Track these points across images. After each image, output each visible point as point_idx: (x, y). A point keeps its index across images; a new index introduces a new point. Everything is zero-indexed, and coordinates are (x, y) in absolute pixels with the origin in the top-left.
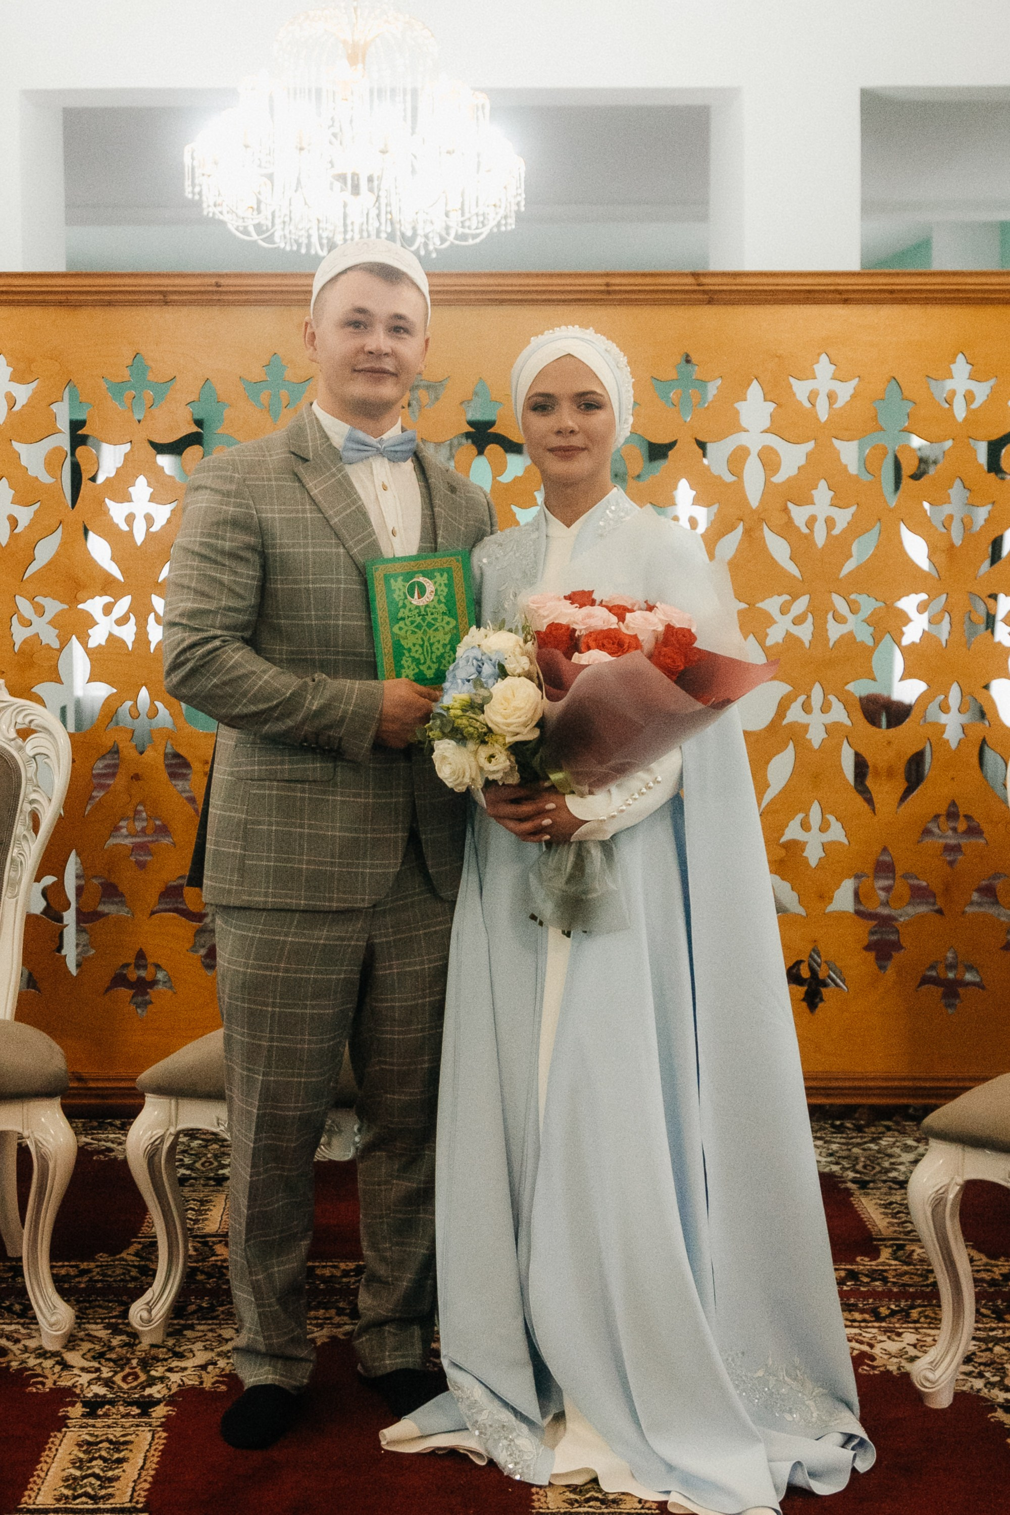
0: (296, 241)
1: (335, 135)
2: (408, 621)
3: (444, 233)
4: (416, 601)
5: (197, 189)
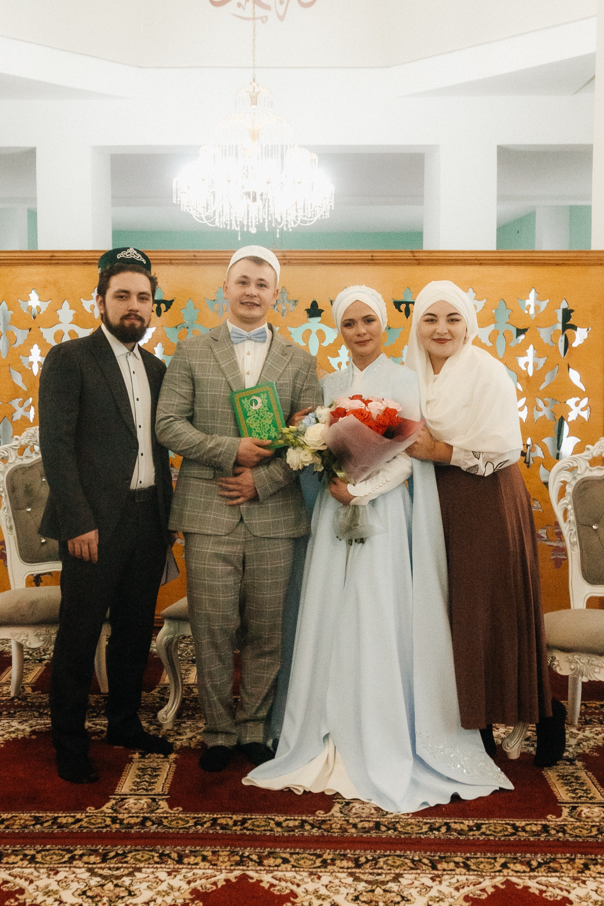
0: (225, 223)
3: (295, 219)
4: (254, 408)
5: (179, 199)
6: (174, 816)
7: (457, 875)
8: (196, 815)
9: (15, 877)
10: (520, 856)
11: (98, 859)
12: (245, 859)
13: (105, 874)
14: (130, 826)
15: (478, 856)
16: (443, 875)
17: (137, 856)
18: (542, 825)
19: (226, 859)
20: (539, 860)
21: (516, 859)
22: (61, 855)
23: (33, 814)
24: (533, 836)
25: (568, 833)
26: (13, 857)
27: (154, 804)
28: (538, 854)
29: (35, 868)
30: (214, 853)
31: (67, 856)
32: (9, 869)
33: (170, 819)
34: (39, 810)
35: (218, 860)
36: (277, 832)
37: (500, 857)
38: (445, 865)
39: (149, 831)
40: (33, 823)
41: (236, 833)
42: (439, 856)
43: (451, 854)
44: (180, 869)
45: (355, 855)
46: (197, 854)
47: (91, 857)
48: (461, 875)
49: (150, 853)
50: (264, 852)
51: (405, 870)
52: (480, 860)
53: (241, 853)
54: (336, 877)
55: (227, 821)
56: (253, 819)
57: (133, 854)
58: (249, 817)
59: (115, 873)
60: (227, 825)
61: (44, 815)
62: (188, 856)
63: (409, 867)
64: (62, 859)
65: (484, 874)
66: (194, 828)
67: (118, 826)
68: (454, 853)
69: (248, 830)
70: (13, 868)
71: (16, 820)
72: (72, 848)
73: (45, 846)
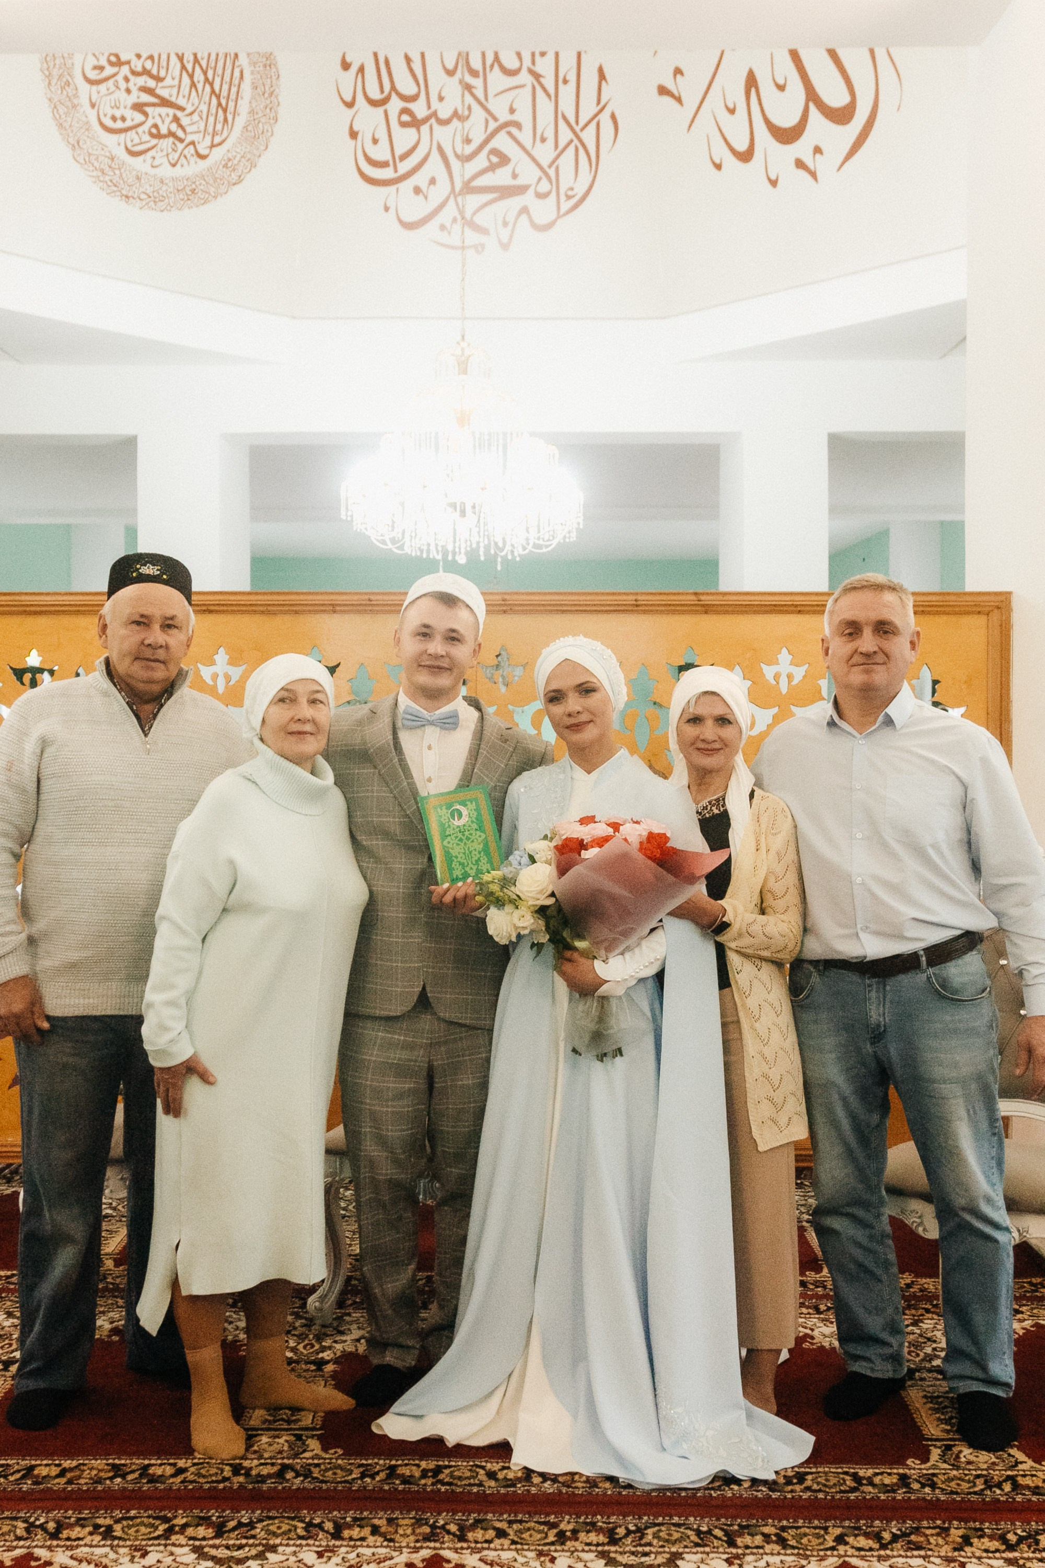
1: (448, 476)
3: (524, 544)
5: (349, 513)
6: (329, 1463)
7: (767, 1554)
8: (364, 1462)
9: (80, 1561)
10: (864, 1525)
11: (210, 1532)
12: (438, 1531)
13: (219, 1556)
14: (262, 1479)
15: (800, 1524)
16: (744, 1555)
17: (271, 1528)
18: (898, 1474)
19: (409, 1531)
20: (894, 1530)
21: (859, 1528)
22: (152, 1526)
23: (111, 1461)
24: (884, 1493)
25: (939, 1488)
26: (78, 1529)
27: (299, 1443)
28: (892, 1521)
29: (112, 1547)
30: (390, 1521)
31: (162, 1528)
32: (71, 1548)
33: (322, 1467)
34: (120, 1454)
35: (396, 1532)
36: (489, 1487)
37: (834, 1526)
38: (748, 1540)
39: (290, 1487)
40: (111, 1474)
41: (424, 1490)
42: (739, 1525)
43: (758, 1521)
44: (337, 1547)
45: (609, 1523)
46: (364, 1522)
47: (199, 1528)
48: (772, 1554)
49: (291, 1522)
50: (468, 1520)
51: (686, 1547)
52: (803, 1530)
53: (431, 1521)
54: (579, 1559)
55: (411, 1471)
56: (450, 1467)
57: (265, 1523)
58: (447, 1463)
59: (235, 1554)
60: (412, 1476)
61: (128, 1461)
62: (349, 1527)
63: (692, 1542)
64: (154, 1532)
65: (808, 1553)
66: (359, 1482)
67: (241, 1479)
68: (763, 1520)
69: (443, 1484)
70: (77, 1546)
71: (84, 1471)
72: (169, 1515)
73: (128, 1511)
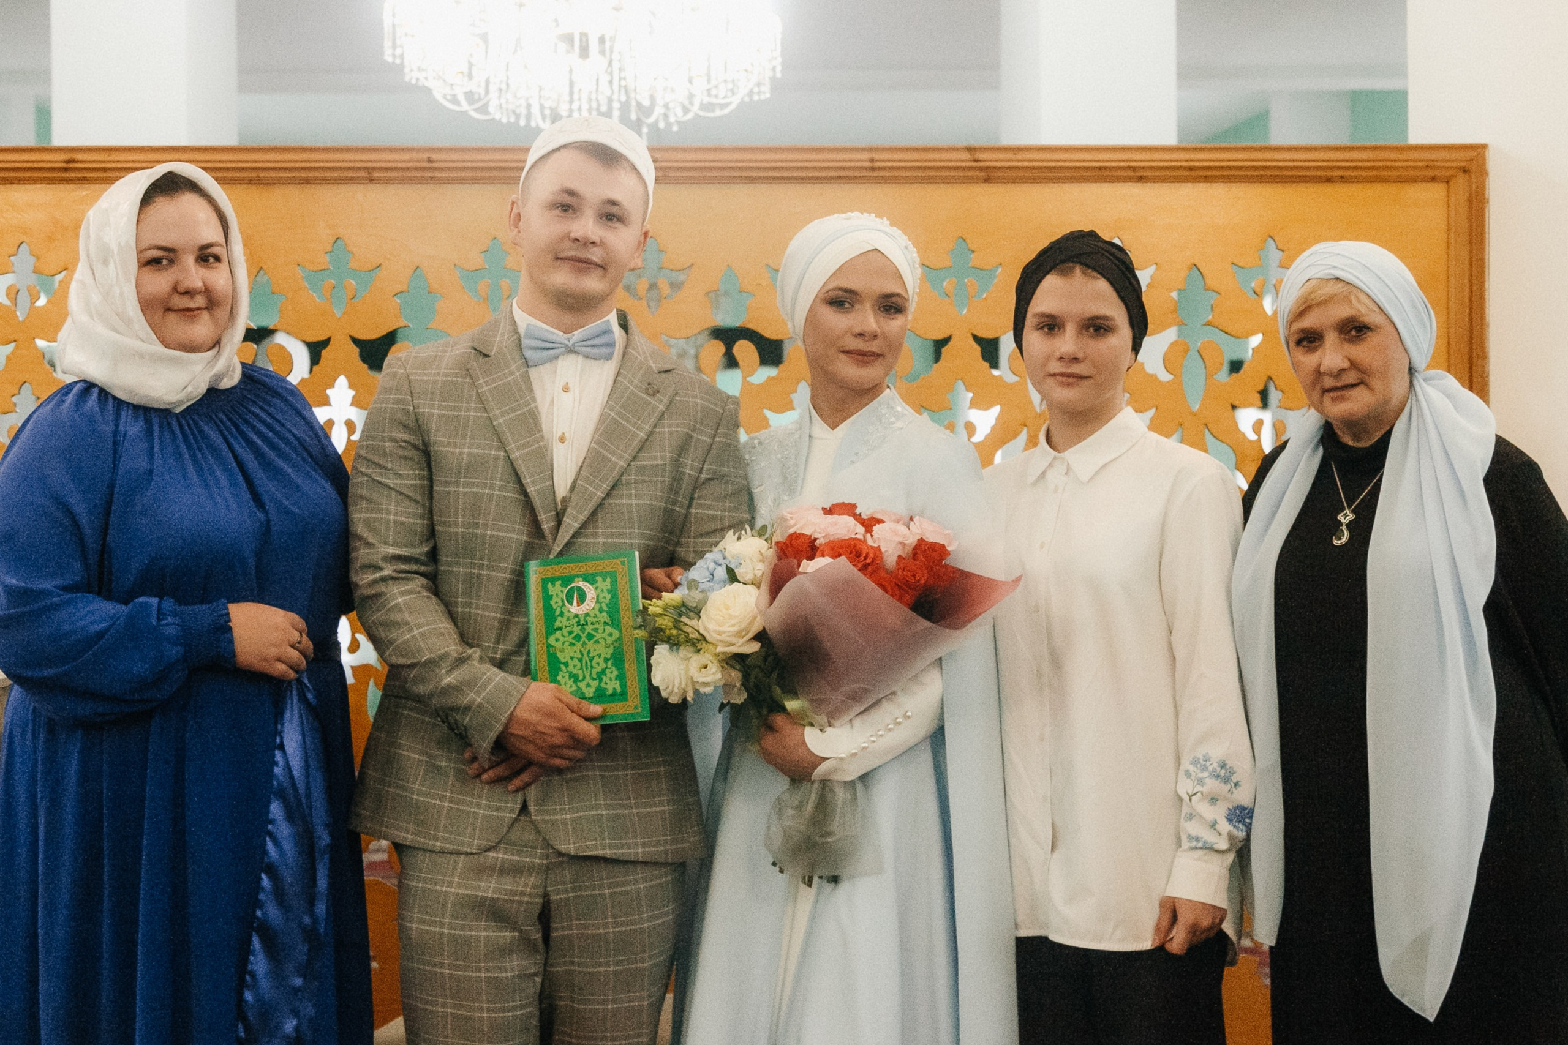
0: (514, 112)
2: (565, 631)
3: (686, 103)
4: (574, 609)
5: (398, 52)
